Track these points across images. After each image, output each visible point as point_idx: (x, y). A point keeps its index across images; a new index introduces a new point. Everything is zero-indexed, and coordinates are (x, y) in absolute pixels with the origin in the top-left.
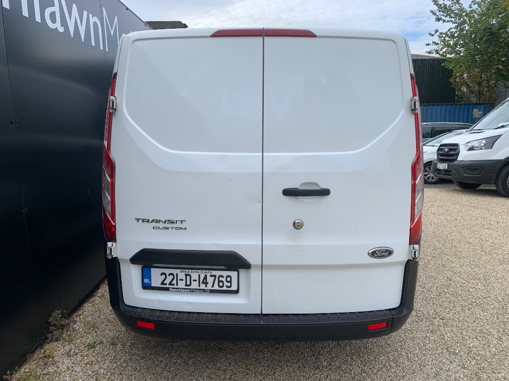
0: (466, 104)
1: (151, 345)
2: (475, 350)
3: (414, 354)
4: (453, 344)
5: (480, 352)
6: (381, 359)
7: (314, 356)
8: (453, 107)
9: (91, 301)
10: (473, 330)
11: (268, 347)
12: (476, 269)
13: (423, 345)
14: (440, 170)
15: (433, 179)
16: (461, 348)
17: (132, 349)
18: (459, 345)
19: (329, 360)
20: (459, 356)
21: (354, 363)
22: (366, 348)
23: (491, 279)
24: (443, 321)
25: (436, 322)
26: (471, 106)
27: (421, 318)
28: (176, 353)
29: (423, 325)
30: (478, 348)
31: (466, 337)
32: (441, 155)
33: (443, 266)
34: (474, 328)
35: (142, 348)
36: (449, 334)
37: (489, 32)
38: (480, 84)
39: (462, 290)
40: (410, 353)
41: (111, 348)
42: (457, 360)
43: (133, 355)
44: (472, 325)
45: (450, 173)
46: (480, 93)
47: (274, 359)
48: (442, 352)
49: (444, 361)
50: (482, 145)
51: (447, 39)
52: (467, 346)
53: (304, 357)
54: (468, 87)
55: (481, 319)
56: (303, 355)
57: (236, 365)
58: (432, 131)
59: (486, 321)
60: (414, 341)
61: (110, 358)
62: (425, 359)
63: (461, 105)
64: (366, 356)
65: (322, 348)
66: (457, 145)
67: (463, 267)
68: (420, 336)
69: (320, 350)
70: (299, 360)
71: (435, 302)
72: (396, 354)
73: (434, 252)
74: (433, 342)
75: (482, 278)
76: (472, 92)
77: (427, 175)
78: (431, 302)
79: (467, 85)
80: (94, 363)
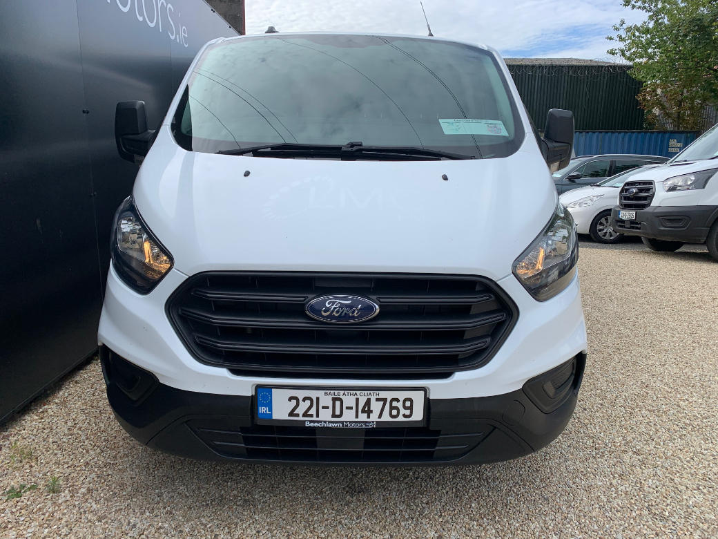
0: (659, 132)
1: (124, 493)
2: (698, 512)
3: (591, 518)
4: (658, 500)
5: (706, 515)
6: (532, 526)
7: (412, 518)
8: (640, 136)
9: (41, 410)
10: (692, 475)
11: (332, 500)
12: (687, 370)
13: (606, 500)
14: (623, 221)
15: (611, 236)
16: (673, 507)
17: (87, 500)
18: (668, 502)
19: (439, 527)
20: (670, 523)
21: (483, 534)
22: (506, 506)
23: (712, 386)
24: (638, 457)
25: (626, 457)
26: (667, 135)
27: (602, 450)
28: (165, 508)
29: (604, 464)
30: (703, 508)
31: (681, 488)
32: (626, 198)
33: (634, 363)
34: (692, 471)
35: (105, 499)
36: (650, 480)
37: (698, 25)
38: (680, 104)
39: (667, 404)
40: (585, 516)
41: (49, 497)
42: (667, 531)
43: (85, 512)
44: (689, 465)
45: (639, 226)
46: (679, 118)
47: (340, 523)
48: (640, 515)
49: (645, 532)
50: (689, 183)
51: (637, 34)
52: (684, 503)
53: (395, 520)
54: (663, 108)
55: (702, 454)
56: (393, 517)
57: (270, 535)
58: (611, 167)
59: (712, 458)
60: (590, 492)
61: (43, 517)
62: (612, 527)
63: (652, 133)
64: (505, 520)
65: (427, 503)
66: (650, 183)
67: (666, 366)
68: (601, 483)
69: (424, 508)
70: (385, 526)
71: (623, 423)
72: (559, 517)
73: (618, 341)
74: (624, 495)
75: (699, 384)
76: (668, 115)
77: (603, 229)
78: (618, 423)
79: (661, 105)
80: (10, 526)
